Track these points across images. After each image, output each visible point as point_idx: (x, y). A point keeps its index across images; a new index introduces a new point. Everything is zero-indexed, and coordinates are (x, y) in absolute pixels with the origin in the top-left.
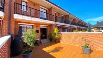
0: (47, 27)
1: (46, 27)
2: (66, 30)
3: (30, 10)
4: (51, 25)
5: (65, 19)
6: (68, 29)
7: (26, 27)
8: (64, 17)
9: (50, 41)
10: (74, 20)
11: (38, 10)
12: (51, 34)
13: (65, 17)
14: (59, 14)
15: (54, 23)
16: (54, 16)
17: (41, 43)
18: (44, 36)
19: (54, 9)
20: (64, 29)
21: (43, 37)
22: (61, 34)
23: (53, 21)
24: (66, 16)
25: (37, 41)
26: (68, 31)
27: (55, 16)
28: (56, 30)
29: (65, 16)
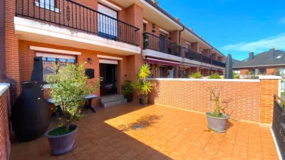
0: (119, 61)
1: (116, 63)
2: (171, 72)
3: (68, 8)
4: (129, 58)
5: (169, 42)
6: (176, 69)
7: (57, 59)
8: (166, 35)
9: (126, 100)
10: (194, 44)
11: (91, 9)
12: (129, 81)
13: (169, 36)
14: (154, 25)
15: (140, 53)
16: (138, 29)
17: (101, 105)
18: (109, 86)
19: (142, 9)
20: (165, 69)
21: (107, 89)
22: (158, 83)
23: (137, 45)
24: (173, 33)
25: (90, 100)
26: (174, 75)
27: (141, 31)
28: (144, 71)
29: (170, 33)
